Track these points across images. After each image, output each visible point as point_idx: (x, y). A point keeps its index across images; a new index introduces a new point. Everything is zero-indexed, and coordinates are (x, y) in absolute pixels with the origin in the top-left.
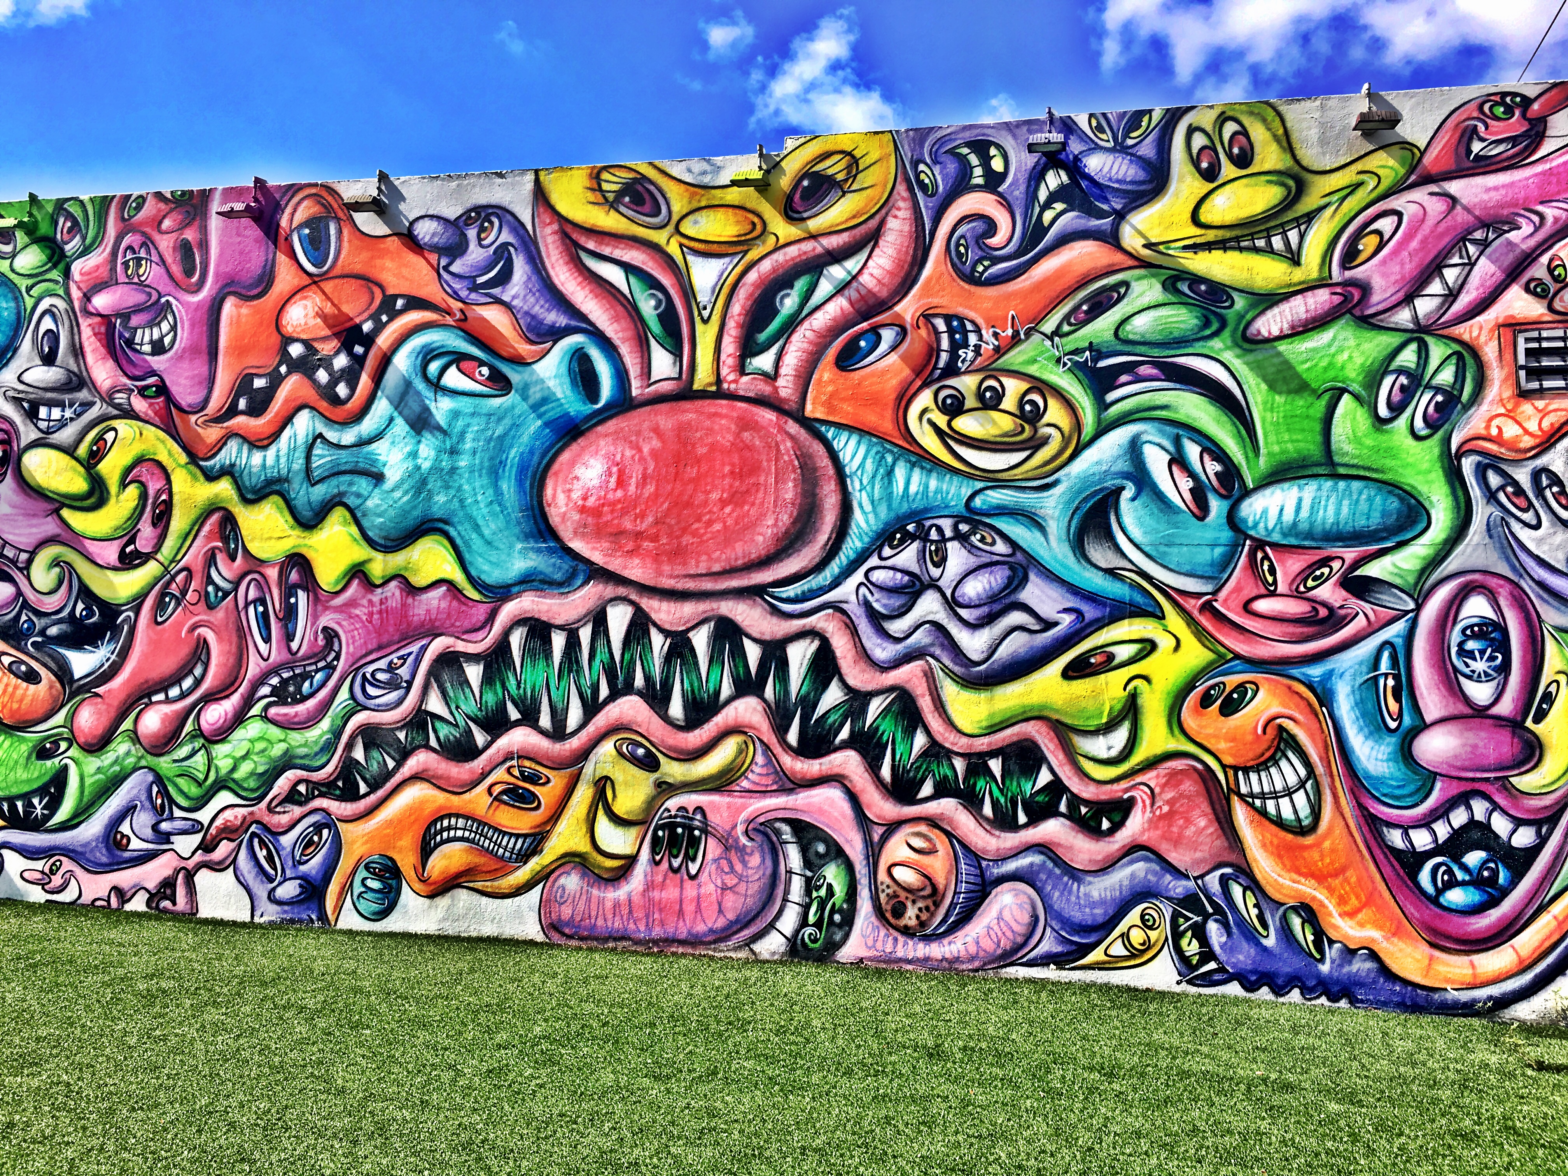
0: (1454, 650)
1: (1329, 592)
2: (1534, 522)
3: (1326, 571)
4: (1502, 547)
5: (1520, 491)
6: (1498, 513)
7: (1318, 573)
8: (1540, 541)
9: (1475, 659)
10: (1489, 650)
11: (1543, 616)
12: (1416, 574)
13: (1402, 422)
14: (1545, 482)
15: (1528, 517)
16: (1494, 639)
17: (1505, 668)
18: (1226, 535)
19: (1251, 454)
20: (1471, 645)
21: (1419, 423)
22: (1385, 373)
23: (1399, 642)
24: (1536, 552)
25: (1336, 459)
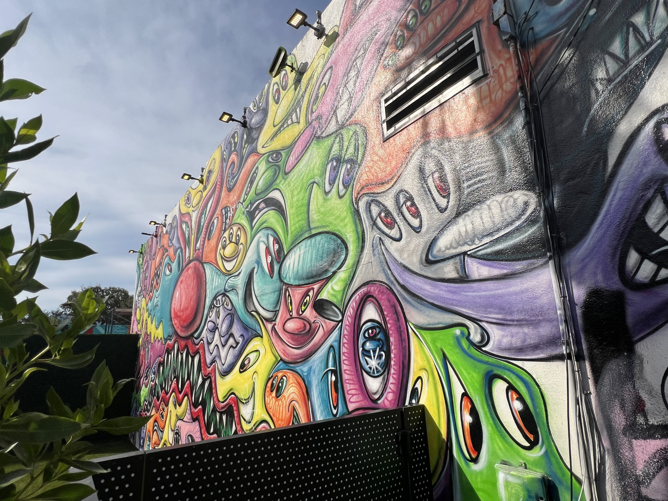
0: (361, 349)
1: (309, 313)
2: (398, 236)
3: (308, 298)
4: (381, 262)
5: (388, 213)
6: (377, 235)
7: (305, 301)
8: (401, 251)
9: (370, 357)
10: (378, 349)
11: (408, 317)
12: (341, 293)
13: (334, 190)
14: (402, 200)
15: (394, 233)
16: (379, 340)
17: (386, 365)
18: (278, 284)
19: (286, 236)
20: (369, 346)
21: (341, 187)
22: (328, 164)
23: (336, 345)
24: (400, 260)
25: (312, 225)
